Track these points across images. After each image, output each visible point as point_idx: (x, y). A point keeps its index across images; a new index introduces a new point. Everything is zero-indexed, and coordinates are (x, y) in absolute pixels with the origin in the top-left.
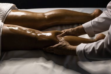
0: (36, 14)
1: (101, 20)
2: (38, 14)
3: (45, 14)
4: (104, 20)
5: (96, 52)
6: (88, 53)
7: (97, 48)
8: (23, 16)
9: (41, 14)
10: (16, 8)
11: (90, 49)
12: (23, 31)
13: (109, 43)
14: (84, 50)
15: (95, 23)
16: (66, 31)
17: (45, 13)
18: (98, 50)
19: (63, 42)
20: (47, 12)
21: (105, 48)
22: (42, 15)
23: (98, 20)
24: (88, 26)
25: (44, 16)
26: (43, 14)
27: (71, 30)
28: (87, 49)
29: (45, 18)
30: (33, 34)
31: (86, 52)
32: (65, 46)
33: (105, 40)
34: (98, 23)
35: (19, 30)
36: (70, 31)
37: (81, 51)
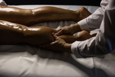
0: (24, 10)
1: (95, 17)
2: (25, 11)
3: (33, 11)
4: (98, 17)
5: (88, 49)
6: (82, 50)
7: (89, 45)
8: (11, 12)
9: (29, 10)
10: (5, 4)
11: (83, 46)
12: (10, 27)
13: (100, 40)
14: (78, 47)
15: (90, 20)
16: (62, 29)
17: (33, 9)
18: (90, 47)
19: (59, 40)
20: (35, 8)
21: (97, 45)
22: (29, 12)
23: (93, 17)
24: (83, 24)
25: (32, 12)
26: (31, 11)
27: (68, 28)
28: (80, 47)
29: (33, 14)
30: (20, 29)
31: (80, 49)
32: (61, 44)
33: (97, 38)
34: (93, 20)
35: (7, 25)
36: (66, 29)
37: (75, 49)
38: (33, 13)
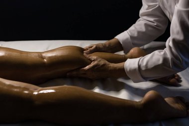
12: (5, 88)
30: (26, 92)
38: (45, 60)
